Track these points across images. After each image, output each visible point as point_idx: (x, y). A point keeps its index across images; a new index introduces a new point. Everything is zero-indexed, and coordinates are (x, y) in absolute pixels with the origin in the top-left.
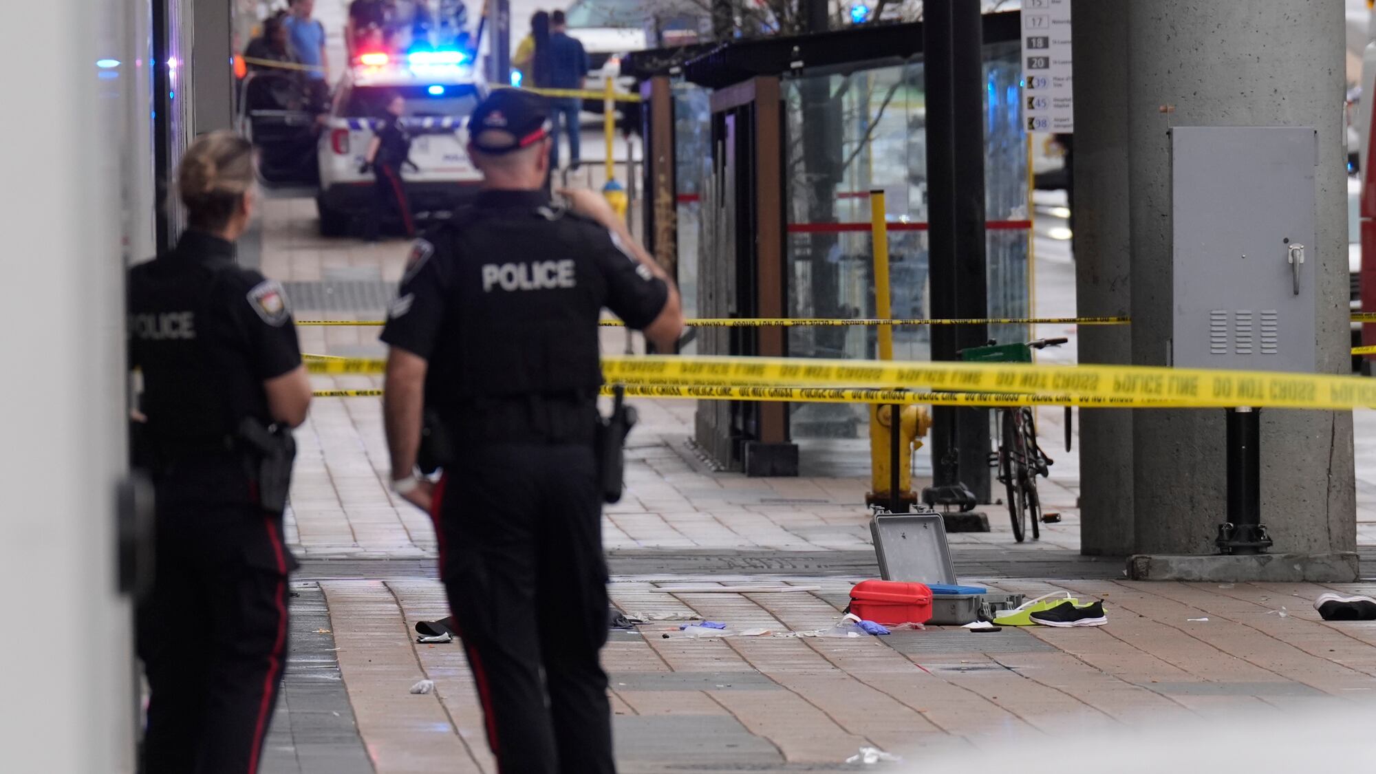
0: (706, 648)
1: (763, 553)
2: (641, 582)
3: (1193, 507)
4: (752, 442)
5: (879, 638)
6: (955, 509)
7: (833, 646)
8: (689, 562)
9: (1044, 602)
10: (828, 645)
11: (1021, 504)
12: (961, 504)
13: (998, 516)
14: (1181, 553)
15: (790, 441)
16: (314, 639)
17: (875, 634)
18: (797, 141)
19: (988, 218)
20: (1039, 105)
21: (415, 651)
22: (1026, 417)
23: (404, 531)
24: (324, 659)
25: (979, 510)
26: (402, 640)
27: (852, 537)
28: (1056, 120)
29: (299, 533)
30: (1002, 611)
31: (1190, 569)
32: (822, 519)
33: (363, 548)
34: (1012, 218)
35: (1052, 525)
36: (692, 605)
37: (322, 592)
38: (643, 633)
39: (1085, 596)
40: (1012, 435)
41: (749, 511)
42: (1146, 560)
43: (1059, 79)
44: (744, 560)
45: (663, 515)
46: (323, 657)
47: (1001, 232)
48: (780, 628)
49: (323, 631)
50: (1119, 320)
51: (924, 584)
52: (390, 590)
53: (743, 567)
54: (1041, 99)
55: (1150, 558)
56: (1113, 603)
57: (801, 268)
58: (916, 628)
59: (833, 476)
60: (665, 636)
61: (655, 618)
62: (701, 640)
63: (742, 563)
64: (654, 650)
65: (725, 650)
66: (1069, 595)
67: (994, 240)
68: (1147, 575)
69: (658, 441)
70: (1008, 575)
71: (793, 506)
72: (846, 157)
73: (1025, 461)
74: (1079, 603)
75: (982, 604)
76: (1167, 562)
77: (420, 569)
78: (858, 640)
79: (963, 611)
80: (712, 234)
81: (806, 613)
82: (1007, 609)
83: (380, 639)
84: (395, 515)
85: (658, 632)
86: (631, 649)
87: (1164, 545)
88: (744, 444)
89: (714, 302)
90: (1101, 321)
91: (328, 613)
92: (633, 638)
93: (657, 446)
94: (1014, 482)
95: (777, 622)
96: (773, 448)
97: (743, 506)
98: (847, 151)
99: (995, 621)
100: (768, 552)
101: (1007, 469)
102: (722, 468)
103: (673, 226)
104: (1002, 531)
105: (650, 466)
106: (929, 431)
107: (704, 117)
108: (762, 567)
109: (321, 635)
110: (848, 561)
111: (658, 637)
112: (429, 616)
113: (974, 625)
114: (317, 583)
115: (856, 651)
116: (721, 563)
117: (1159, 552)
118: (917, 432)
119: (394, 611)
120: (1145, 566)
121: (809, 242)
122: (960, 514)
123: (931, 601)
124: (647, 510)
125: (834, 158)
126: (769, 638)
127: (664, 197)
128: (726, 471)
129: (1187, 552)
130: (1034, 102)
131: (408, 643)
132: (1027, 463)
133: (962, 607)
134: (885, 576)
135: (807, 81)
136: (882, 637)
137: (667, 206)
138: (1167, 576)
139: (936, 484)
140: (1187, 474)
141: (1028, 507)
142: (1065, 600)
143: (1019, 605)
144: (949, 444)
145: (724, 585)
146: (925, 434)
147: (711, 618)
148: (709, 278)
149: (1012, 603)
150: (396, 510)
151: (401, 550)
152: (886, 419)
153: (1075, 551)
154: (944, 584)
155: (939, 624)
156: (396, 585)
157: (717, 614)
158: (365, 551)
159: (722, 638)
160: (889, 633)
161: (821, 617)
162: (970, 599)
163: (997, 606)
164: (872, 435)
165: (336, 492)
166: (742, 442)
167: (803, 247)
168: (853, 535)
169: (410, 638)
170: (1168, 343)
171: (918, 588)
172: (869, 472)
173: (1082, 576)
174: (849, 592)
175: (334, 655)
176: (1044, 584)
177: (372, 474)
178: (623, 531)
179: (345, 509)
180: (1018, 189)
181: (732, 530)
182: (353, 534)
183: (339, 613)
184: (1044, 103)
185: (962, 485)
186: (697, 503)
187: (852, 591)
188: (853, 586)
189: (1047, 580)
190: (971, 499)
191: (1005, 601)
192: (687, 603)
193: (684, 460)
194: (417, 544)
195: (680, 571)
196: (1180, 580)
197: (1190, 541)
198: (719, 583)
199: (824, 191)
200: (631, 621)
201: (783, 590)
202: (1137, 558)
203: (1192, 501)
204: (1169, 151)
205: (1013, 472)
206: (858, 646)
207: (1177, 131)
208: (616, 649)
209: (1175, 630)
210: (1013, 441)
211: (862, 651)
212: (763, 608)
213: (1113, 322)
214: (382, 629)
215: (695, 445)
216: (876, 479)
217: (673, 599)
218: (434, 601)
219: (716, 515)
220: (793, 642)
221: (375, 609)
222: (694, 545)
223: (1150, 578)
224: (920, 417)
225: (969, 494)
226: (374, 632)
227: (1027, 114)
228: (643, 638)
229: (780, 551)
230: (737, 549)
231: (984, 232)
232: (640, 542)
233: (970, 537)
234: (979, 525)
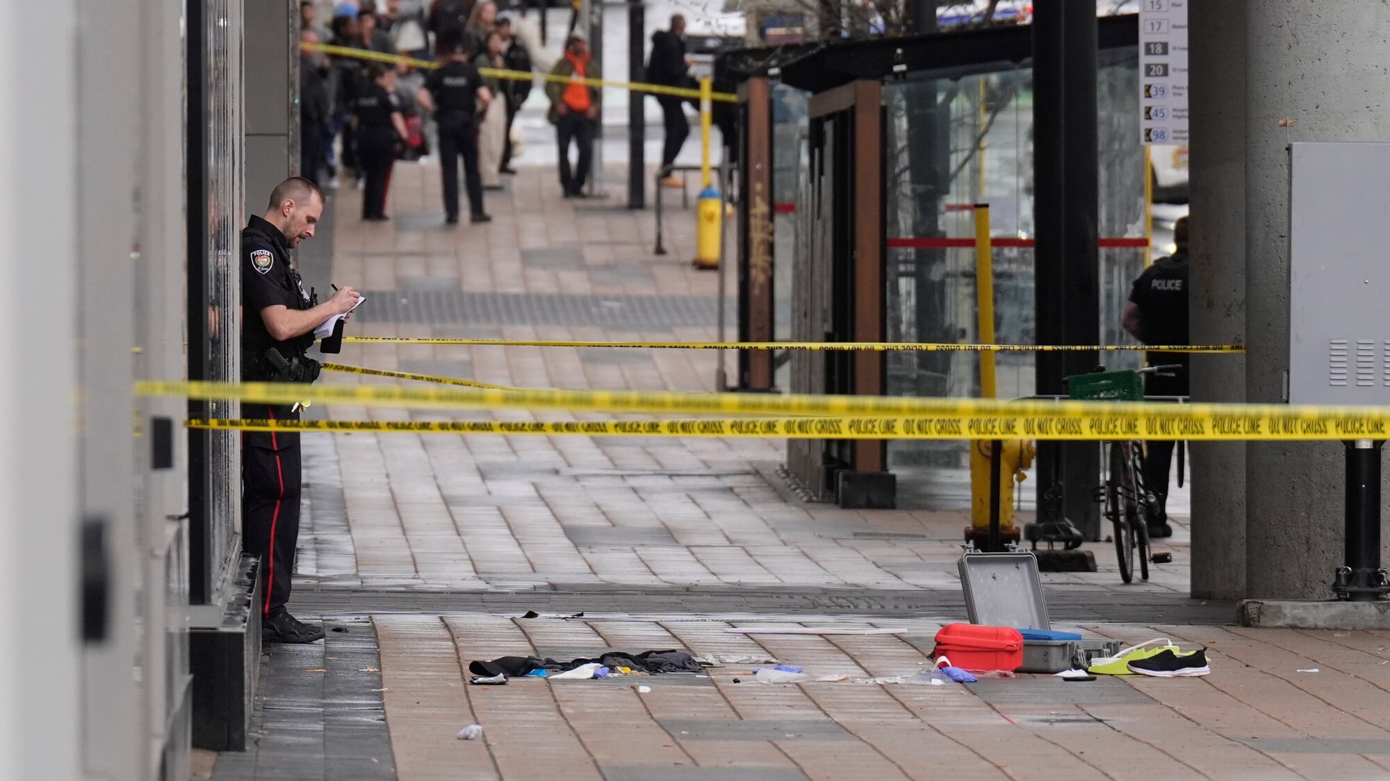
0: (779, 694)
1: (851, 591)
2: (716, 621)
3: (1309, 549)
4: (847, 471)
5: (965, 687)
6: (1059, 547)
7: (914, 693)
8: (771, 600)
9: (1143, 649)
10: (909, 693)
11: (1129, 543)
12: (1066, 541)
13: (1104, 555)
14: (1296, 598)
15: (887, 470)
16: (360, 679)
17: (961, 682)
18: (902, 150)
19: (1103, 235)
20: (1157, 115)
21: (467, 693)
22: (1136, 450)
23: (470, 562)
24: (370, 700)
25: (1085, 547)
26: (454, 681)
27: (948, 575)
28: (1174, 131)
29: (356, 562)
30: (1097, 659)
31: (1304, 616)
32: (918, 555)
33: (424, 580)
34: (1127, 236)
35: (1163, 566)
36: (768, 647)
37: (374, 627)
38: (713, 677)
39: (1190, 643)
40: (1121, 468)
41: (841, 546)
42: (1258, 605)
43: (1179, 88)
44: (830, 599)
45: (747, 548)
46: (370, 697)
47: (1117, 250)
48: (860, 674)
49: (371, 670)
50: (1233, 348)
51: (1015, 628)
52: (446, 626)
53: (828, 607)
54: (1159, 109)
55: (1262, 603)
56: (1219, 652)
57: (906, 285)
58: (1005, 675)
59: (933, 509)
60: (736, 681)
61: (727, 661)
62: (773, 686)
63: (827, 602)
64: (723, 695)
65: (800, 696)
66: (1170, 643)
67: (1110, 259)
68: (1259, 622)
69: (748, 468)
70: (1110, 620)
71: (887, 540)
72: (953, 167)
73: (1134, 497)
74: (1181, 651)
75: (1076, 652)
76: (1279, 607)
77: (482, 604)
78: (942, 687)
79: (1055, 657)
80: (807, 247)
81: (889, 658)
82: (1103, 657)
83: (432, 679)
84: (461, 545)
85: (728, 676)
86: (698, 695)
87: (1278, 589)
88: (838, 473)
89: (808, 320)
90: (1214, 349)
91: (379, 650)
92: (702, 682)
93: (747, 473)
94: (1122, 519)
95: (857, 667)
96: (869, 478)
97: (835, 540)
98: (955, 160)
99: (1090, 669)
100: (855, 591)
101: (1115, 506)
102: (814, 498)
103: (770, 238)
104: (1110, 571)
105: (738, 495)
106: (1034, 463)
107: (804, 122)
108: (849, 607)
109: (369, 674)
110: (940, 601)
111: (728, 681)
112: (485, 655)
113: (1067, 674)
114: (370, 617)
115: (939, 699)
116: (805, 602)
117: (1272, 596)
118: (1020, 464)
119: (449, 649)
120: (1255, 611)
121: (913, 257)
122: (1065, 552)
123: (1022, 646)
124: (731, 542)
125: (939, 168)
126: (848, 684)
127: (760, 207)
128: (818, 502)
129: (1301, 597)
130: (1152, 112)
131: (461, 685)
132: (1136, 498)
133: (1055, 654)
134: (973, 620)
135: (912, 86)
136: (969, 685)
137: (763, 216)
138: (1280, 623)
139: (1039, 520)
140: (1303, 514)
141: (1137, 545)
142: (1166, 648)
143: (1116, 652)
144: (1053, 478)
145: (805, 626)
146: (1028, 466)
147: (788, 662)
148: (803, 294)
149: (1109, 650)
150: (462, 540)
151: (465, 582)
152: (987, 448)
153: (1185, 594)
154: (1037, 628)
155: (1030, 672)
156: (454, 621)
157: (795, 658)
158: (425, 583)
159: (797, 684)
160: (976, 681)
161: (904, 662)
162: (1064, 646)
163: (1093, 654)
164: (972, 467)
165: (400, 518)
166: (836, 470)
167: (906, 262)
168: (949, 573)
169: (463, 679)
170: (1285, 374)
171: (1007, 633)
172: (969, 505)
173: (1189, 621)
174: (935, 635)
175: (380, 696)
176: (1149, 630)
177: (439, 499)
178: (703, 565)
179: (409, 537)
180: (1135, 204)
181: (819, 566)
182: (415, 565)
183: (389, 651)
184: (1162, 113)
185: (1066, 519)
186: (784, 536)
187: (938, 634)
188: (941, 628)
189: (1152, 626)
190: (1077, 536)
191: (1101, 648)
192: (762, 644)
193: (775, 490)
194: (480, 575)
195: (759, 610)
196: (1293, 627)
197: (1305, 585)
198: (800, 623)
199: (928, 203)
200: (700, 663)
201: (867, 632)
202: (1248, 603)
203: (1307, 542)
204: (1288, 169)
205: (1121, 508)
206: (941, 694)
207: (1296, 145)
208: (683, 695)
209: (1283, 681)
210: (1122, 476)
211: (946, 699)
212: (844, 651)
213: (1227, 350)
214: (433, 669)
215: (786, 472)
216: (976, 511)
217: (748, 641)
218: (493, 639)
219: (804, 549)
220: (873, 688)
221: (429, 647)
222: (779, 581)
223: (1261, 624)
224: (1024, 447)
225: (1075, 531)
226: (426, 671)
227: (1145, 124)
228: (713, 682)
229: (869, 590)
230: (825, 587)
231: (1097, 251)
232: (721, 577)
233: (1075, 577)
234: (1085, 564)
